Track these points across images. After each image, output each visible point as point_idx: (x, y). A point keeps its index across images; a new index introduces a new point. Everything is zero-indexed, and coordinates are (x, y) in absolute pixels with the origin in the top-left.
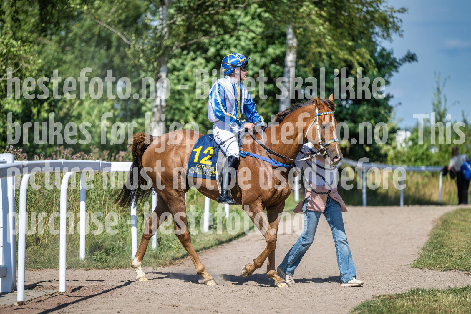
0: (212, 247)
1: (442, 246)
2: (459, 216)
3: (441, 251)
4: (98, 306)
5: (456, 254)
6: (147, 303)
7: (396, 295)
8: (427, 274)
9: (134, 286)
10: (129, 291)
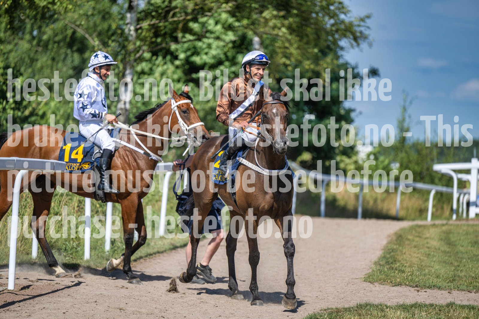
0: (165, 251)
1: (395, 261)
2: (414, 232)
3: (393, 266)
4: (44, 306)
5: (407, 270)
6: (94, 305)
7: (344, 308)
8: (377, 288)
9: (84, 287)
10: (78, 292)
